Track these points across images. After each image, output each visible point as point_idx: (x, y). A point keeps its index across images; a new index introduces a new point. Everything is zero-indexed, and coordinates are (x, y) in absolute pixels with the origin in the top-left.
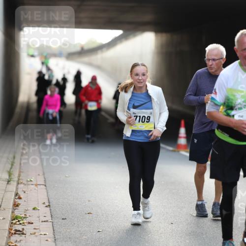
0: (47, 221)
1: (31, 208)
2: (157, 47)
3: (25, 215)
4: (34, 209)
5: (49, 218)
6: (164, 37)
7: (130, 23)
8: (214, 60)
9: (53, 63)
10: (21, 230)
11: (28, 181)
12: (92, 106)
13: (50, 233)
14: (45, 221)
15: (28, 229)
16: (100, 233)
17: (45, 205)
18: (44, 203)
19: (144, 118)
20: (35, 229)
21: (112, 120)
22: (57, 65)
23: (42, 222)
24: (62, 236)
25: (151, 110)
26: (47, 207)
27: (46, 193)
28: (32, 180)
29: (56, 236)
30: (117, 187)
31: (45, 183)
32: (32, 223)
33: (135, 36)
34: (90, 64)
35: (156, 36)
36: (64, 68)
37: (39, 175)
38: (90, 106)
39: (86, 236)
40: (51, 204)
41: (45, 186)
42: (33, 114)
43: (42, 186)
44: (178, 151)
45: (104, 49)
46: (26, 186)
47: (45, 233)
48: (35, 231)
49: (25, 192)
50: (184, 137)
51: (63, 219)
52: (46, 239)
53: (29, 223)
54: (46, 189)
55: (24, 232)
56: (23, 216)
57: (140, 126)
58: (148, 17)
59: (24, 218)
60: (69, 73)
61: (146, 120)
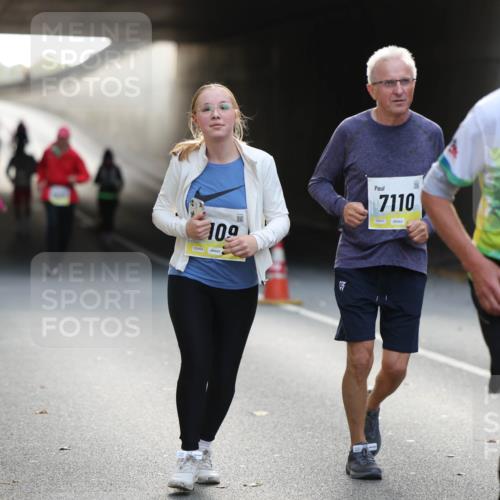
12: (59, 197)
16: (65, 451)
19: (222, 228)
25: (241, 212)
38: (56, 196)
39: (35, 459)
57: (212, 250)
61: (227, 234)
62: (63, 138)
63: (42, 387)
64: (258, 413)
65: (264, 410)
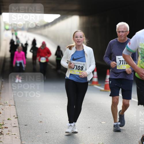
0: (16, 127)
1: (6, 119)
2: (80, 24)
3: (3, 123)
4: (8, 119)
5: (17, 125)
6: (84, 19)
7: (64, 10)
8: (123, 32)
9: (19, 34)
10: (1, 132)
11: (5, 103)
12: (43, 60)
13: (18, 134)
14: (15, 127)
15: (5, 131)
16: (47, 133)
17: (15, 117)
18: (14, 116)
19: (79, 67)
20: (9, 131)
21: (54, 67)
22: (22, 35)
23: (13, 127)
24: (25, 135)
26: (16, 118)
27: (15, 110)
28: (7, 102)
29: (21, 135)
30: (57, 106)
31: (15, 104)
32: (7, 128)
33: (67, 18)
34: (41, 35)
35: (80, 18)
36: (26, 37)
37: (11, 99)
39: (39, 135)
40: (18, 117)
41: (15, 106)
42: (8, 64)
43: (13, 106)
44: (93, 85)
45: (49, 26)
46: (4, 106)
47: (15, 134)
48: (9, 132)
49: (3, 110)
50: (96, 77)
51: (25, 125)
52: (16, 137)
53: (5, 128)
54: (16, 108)
55: (3, 133)
56: (2, 123)
57: (76, 72)
58: (75, 7)
59: (2, 125)
60: (29, 39)
61: (80, 69)
62: (44, 44)
63: (41, 115)
64: (103, 123)
65: (105, 122)
